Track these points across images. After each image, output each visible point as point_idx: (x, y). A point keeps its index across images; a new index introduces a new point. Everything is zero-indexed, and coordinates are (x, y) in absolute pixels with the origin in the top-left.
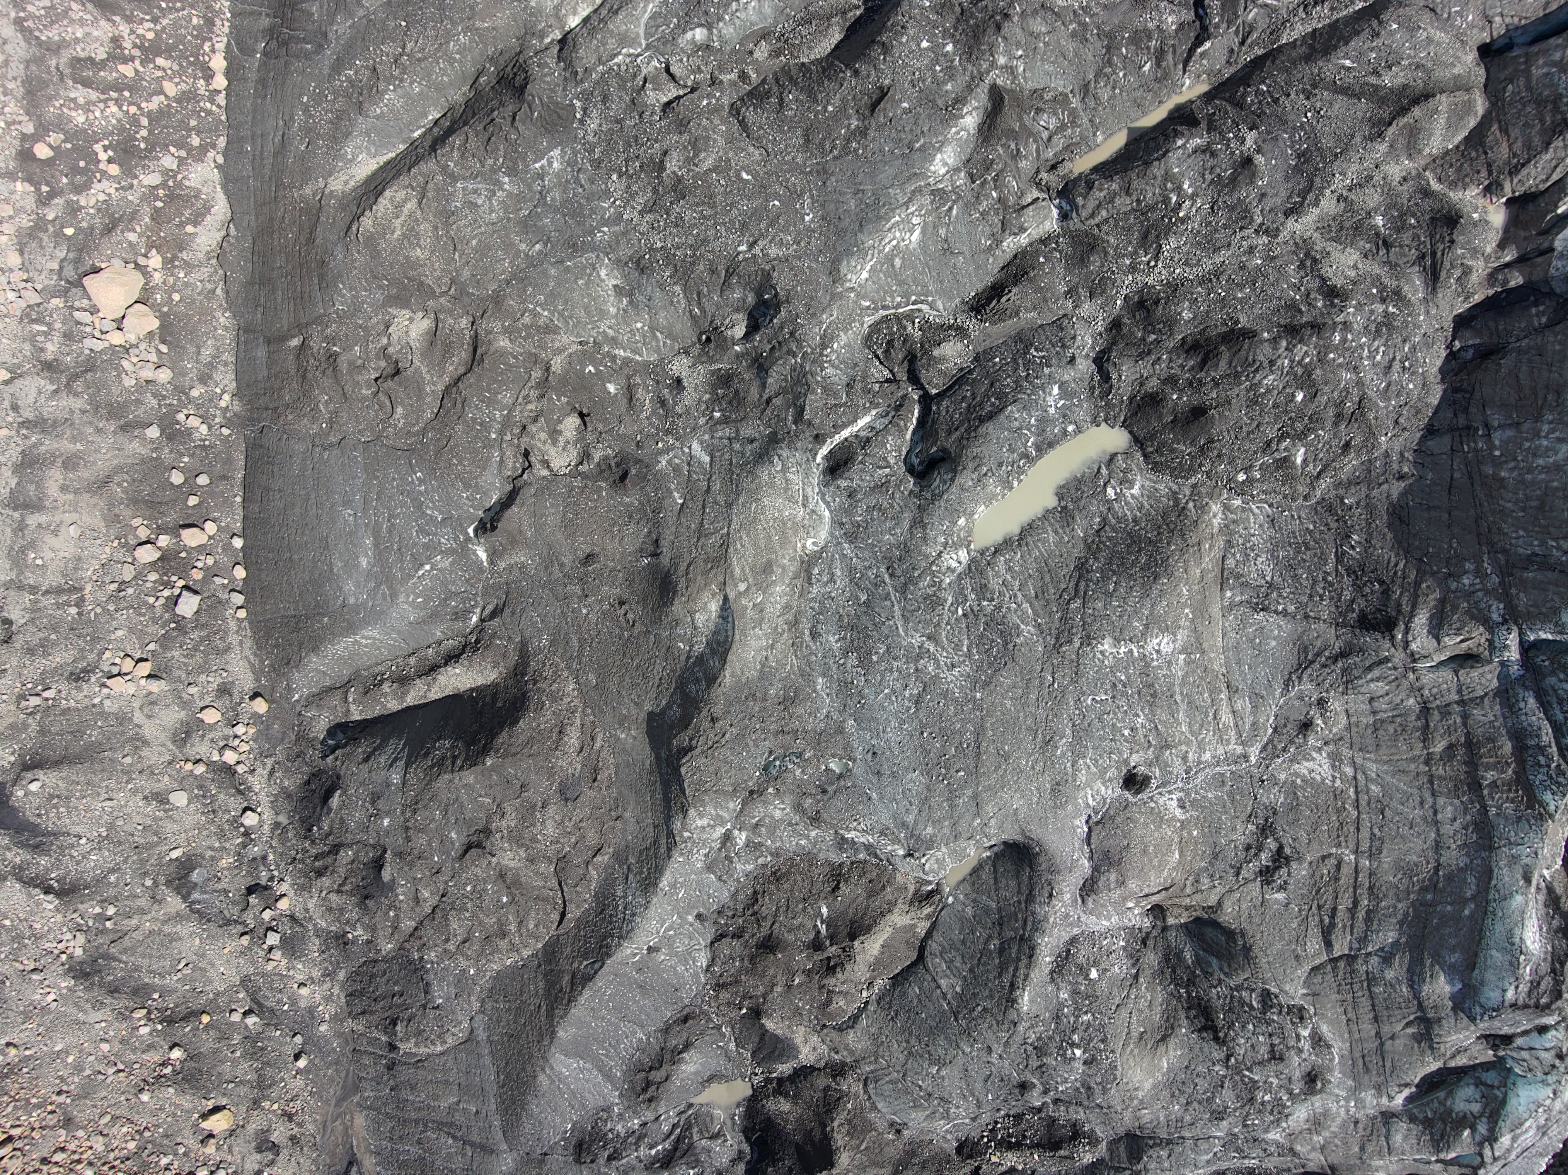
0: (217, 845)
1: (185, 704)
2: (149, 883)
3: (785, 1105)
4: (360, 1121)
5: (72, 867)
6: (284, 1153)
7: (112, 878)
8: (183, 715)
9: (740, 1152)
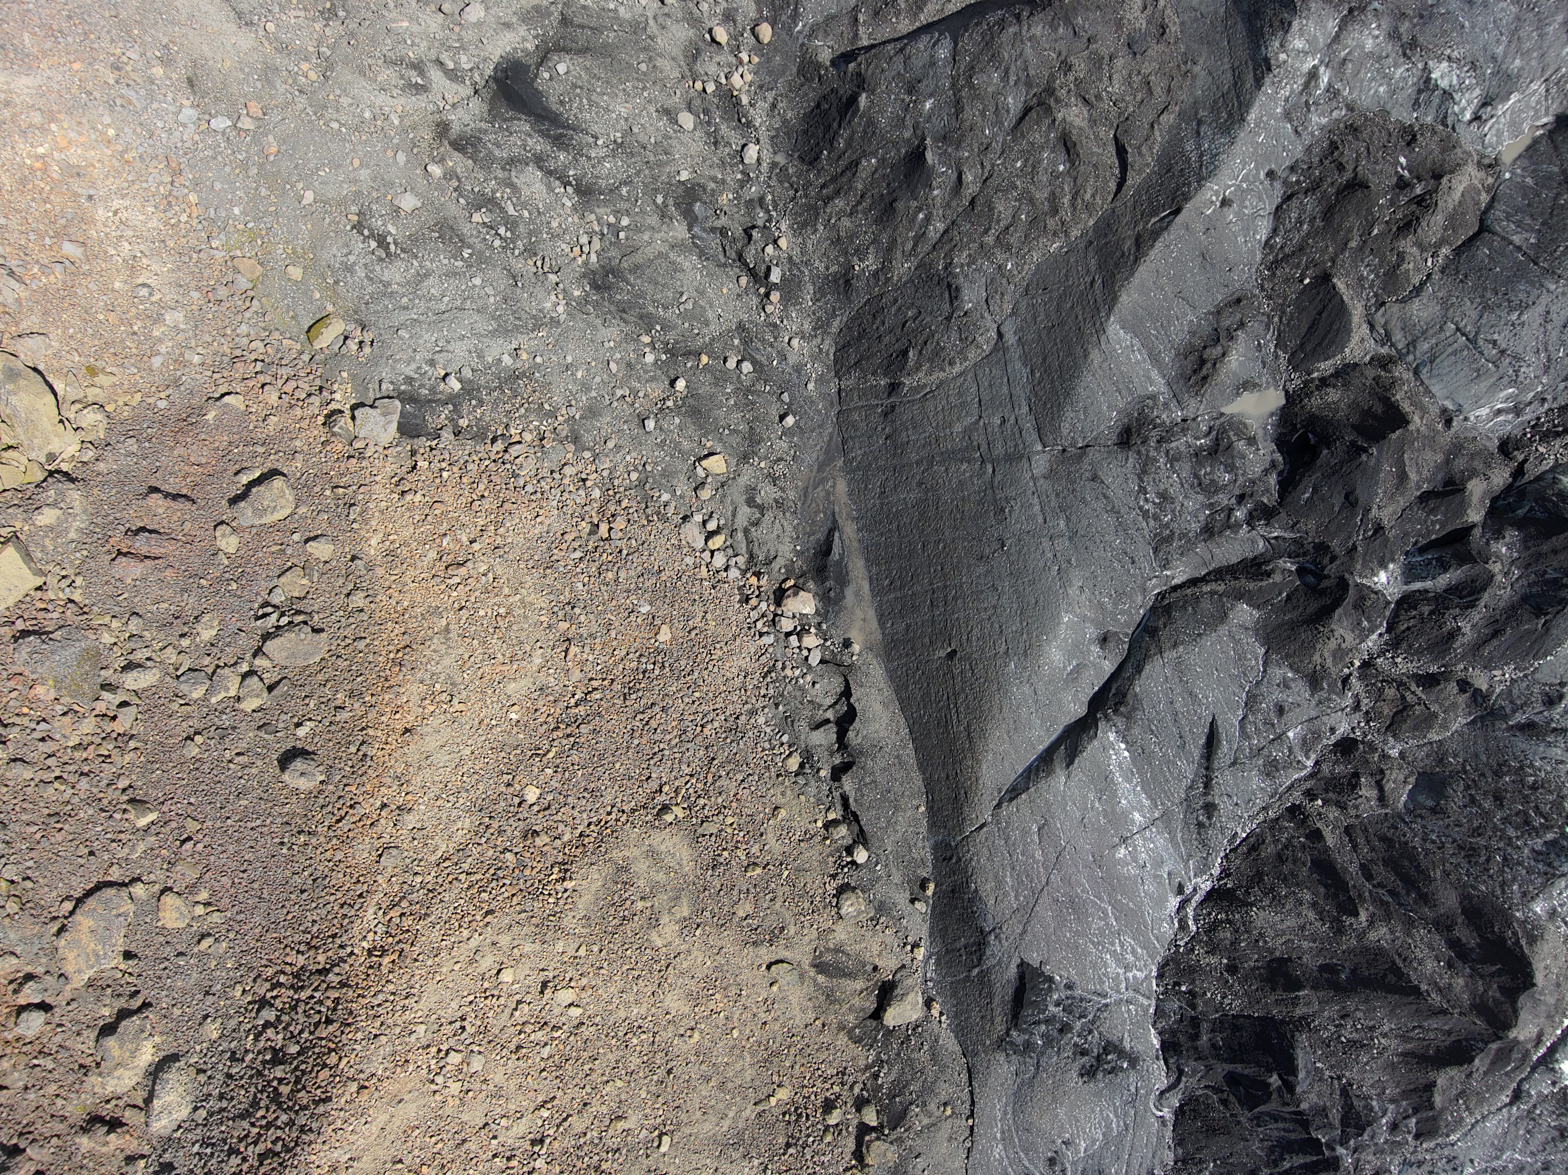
0: (720, 176)
1: (694, 21)
2: (660, 200)
3: (1333, 395)
4: (842, 487)
5: (589, 171)
6: (769, 516)
7: (624, 191)
8: (691, 33)
9: (1273, 461)
